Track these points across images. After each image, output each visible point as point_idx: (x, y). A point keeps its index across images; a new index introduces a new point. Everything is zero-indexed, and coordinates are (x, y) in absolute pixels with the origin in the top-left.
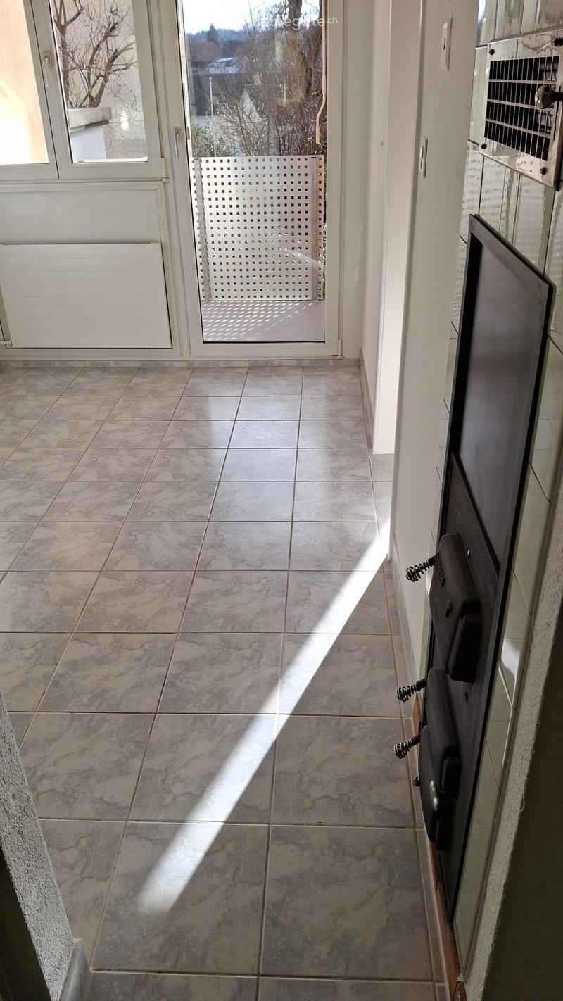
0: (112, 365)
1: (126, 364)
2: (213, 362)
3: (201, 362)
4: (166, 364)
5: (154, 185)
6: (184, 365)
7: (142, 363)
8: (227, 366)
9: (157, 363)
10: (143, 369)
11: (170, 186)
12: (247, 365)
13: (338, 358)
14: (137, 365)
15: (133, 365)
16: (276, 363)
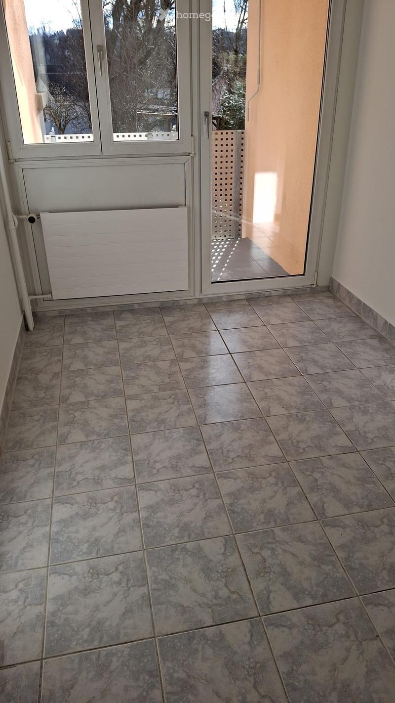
0: (136, 307)
1: (148, 305)
2: (218, 298)
3: (208, 298)
4: (181, 303)
5: (183, 159)
6: (196, 302)
7: (161, 304)
8: (229, 299)
9: (174, 302)
10: (163, 308)
11: (196, 159)
12: (244, 297)
13: (313, 286)
14: (158, 305)
15: (154, 305)
16: (267, 294)
